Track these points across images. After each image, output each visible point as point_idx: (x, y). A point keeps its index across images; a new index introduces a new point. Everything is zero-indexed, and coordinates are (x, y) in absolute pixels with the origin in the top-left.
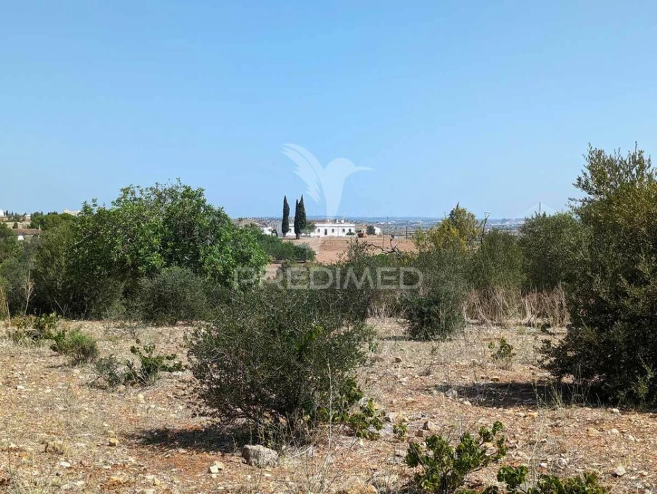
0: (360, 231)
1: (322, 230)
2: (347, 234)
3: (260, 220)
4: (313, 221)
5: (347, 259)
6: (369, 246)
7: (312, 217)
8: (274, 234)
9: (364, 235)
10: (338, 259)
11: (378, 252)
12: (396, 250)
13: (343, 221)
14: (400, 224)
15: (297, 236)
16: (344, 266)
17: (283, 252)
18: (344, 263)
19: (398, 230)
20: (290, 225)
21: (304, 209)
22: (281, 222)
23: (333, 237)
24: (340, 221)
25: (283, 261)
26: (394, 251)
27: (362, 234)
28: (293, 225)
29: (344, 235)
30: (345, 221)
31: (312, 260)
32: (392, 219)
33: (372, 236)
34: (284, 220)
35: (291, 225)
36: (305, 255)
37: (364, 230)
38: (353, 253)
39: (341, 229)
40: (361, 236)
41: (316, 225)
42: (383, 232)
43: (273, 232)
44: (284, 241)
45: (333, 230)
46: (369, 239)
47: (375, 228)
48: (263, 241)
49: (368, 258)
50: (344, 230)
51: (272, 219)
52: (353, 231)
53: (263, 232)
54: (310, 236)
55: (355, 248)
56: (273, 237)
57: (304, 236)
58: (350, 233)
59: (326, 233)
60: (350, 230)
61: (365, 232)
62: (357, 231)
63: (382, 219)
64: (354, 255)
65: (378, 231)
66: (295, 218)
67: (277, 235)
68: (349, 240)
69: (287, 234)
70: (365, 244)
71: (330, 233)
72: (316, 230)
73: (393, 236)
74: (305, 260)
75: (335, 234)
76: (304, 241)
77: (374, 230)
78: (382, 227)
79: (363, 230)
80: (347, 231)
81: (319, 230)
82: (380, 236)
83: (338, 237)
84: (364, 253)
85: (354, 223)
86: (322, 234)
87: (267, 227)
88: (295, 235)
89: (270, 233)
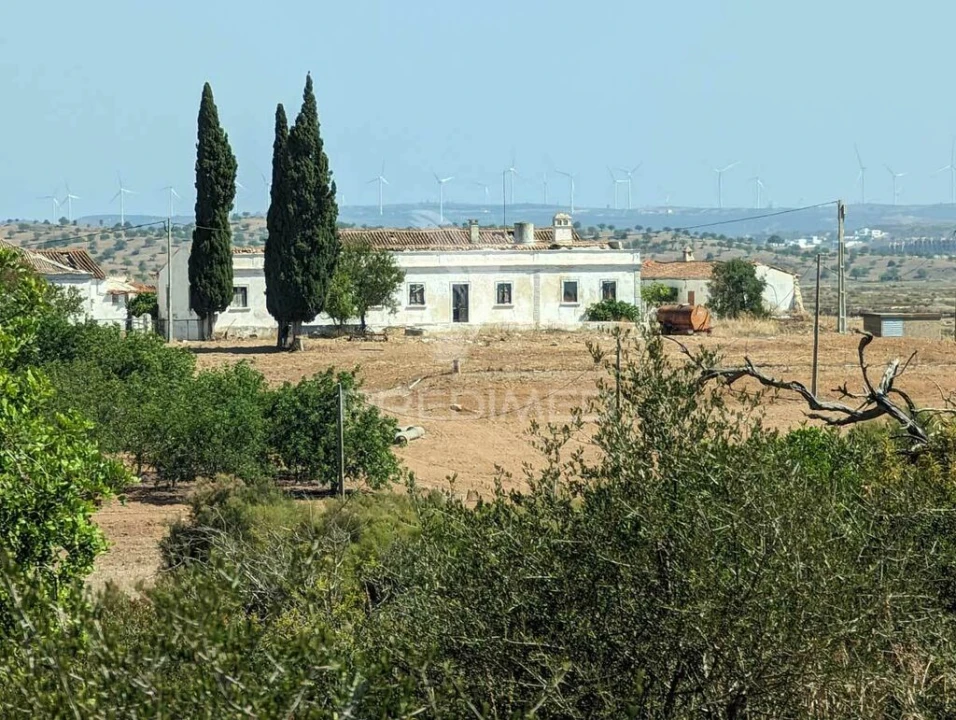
0: (675, 292)
1: (438, 291)
2: (594, 315)
3: (55, 239)
4: (380, 238)
5: (595, 457)
6: (733, 377)
7: (371, 210)
8: (143, 324)
9: (698, 318)
10: (540, 463)
11: (786, 418)
12: (894, 400)
13: (563, 236)
14: (915, 250)
15: (283, 333)
16: (578, 502)
17: (200, 434)
18: (575, 488)
19: (908, 286)
20: (238, 263)
21: (321, 163)
22: (186, 250)
23: (506, 335)
24: (546, 237)
25: (198, 488)
26: (883, 408)
27: (688, 313)
28: (259, 263)
29: (570, 318)
30: (578, 236)
31: (379, 476)
32: (875, 215)
33: (743, 323)
34: (200, 236)
35: (248, 268)
36: (332, 450)
37: (697, 290)
38: (632, 421)
39: (553, 283)
40: (675, 322)
41: (401, 261)
42: (814, 298)
43: (134, 309)
44: (206, 365)
45: (504, 293)
46: (727, 338)
47: (761, 271)
48: (79, 365)
49: (723, 452)
50: (570, 292)
51: (126, 230)
52: (628, 291)
53: (74, 305)
54: (362, 332)
55: (644, 394)
56: (134, 345)
57: (326, 333)
58: (609, 309)
59: (460, 312)
60: (609, 288)
61: (703, 296)
62: (653, 296)
63: (806, 218)
64: (635, 435)
65: (780, 290)
66: (273, 216)
67: (160, 327)
68: (607, 344)
69: (223, 321)
70: (705, 366)
71: (483, 311)
72: (401, 295)
73: (873, 323)
74: (334, 475)
75: (518, 315)
76: (325, 361)
77: (760, 286)
78: (813, 267)
79: (686, 287)
80: (590, 293)
81: (417, 295)
82: (794, 321)
83: (535, 334)
84: (703, 426)
85: (635, 246)
86: (435, 316)
87: (99, 277)
88: (272, 323)
89: (119, 315)
